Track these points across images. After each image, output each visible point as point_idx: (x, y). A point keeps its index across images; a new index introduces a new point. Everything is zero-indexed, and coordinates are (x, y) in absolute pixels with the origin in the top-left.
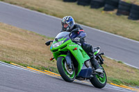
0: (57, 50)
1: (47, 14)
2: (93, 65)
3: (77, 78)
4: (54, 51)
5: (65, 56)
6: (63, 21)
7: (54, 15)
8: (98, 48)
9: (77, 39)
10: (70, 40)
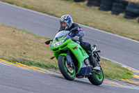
0: (58, 49)
1: (17, 5)
3: (77, 76)
5: (65, 55)
7: (25, 7)
8: (95, 46)
9: (77, 38)
10: (70, 39)
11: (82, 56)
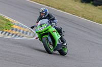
2: (62, 41)
4: (39, 33)
5: (47, 36)
6: (41, 11)
9: (53, 24)
11: (57, 36)
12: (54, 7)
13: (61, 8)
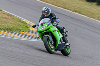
4: (40, 32)
11: (59, 36)
12: (71, 10)
13: (78, 10)
